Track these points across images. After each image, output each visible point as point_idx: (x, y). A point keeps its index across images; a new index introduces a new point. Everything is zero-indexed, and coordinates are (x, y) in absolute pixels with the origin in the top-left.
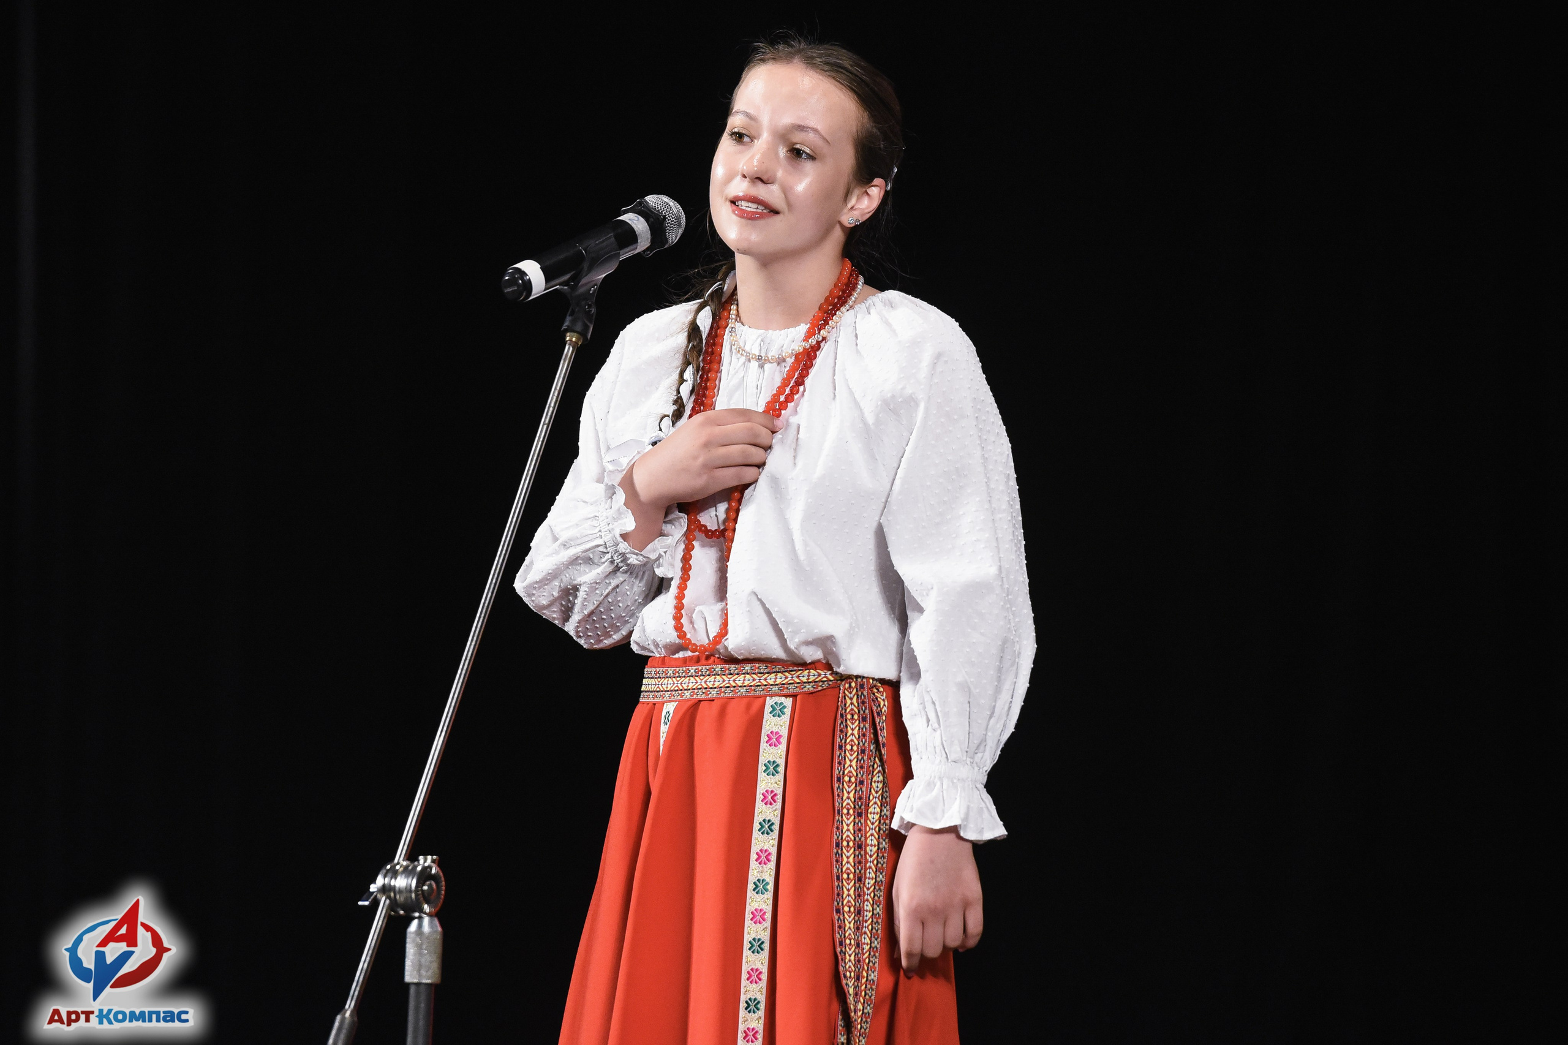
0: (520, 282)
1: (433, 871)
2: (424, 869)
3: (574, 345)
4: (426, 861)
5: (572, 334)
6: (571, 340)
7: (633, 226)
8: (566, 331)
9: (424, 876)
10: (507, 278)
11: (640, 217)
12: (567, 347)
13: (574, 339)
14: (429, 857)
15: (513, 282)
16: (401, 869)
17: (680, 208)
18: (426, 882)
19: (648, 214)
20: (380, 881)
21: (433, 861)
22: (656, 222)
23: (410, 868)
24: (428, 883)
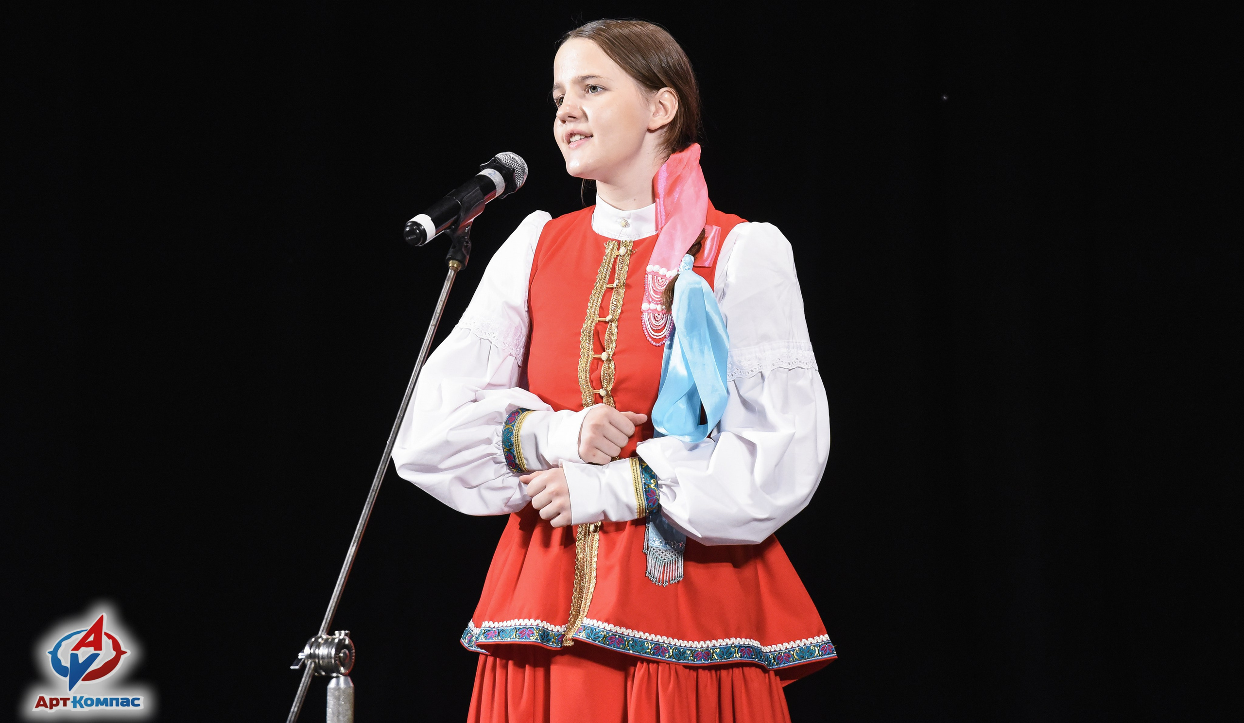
0: (418, 231)
1: (347, 642)
2: (340, 640)
3: (455, 270)
4: (340, 635)
5: (454, 261)
6: (453, 266)
7: (492, 179)
8: (450, 259)
9: (340, 646)
10: (408, 229)
11: (496, 171)
12: (450, 271)
13: (455, 265)
14: (343, 632)
15: (412, 232)
16: (323, 642)
17: (524, 161)
18: (342, 650)
19: (500, 167)
20: (307, 650)
21: (346, 635)
22: (508, 174)
23: (330, 640)
24: (343, 651)
